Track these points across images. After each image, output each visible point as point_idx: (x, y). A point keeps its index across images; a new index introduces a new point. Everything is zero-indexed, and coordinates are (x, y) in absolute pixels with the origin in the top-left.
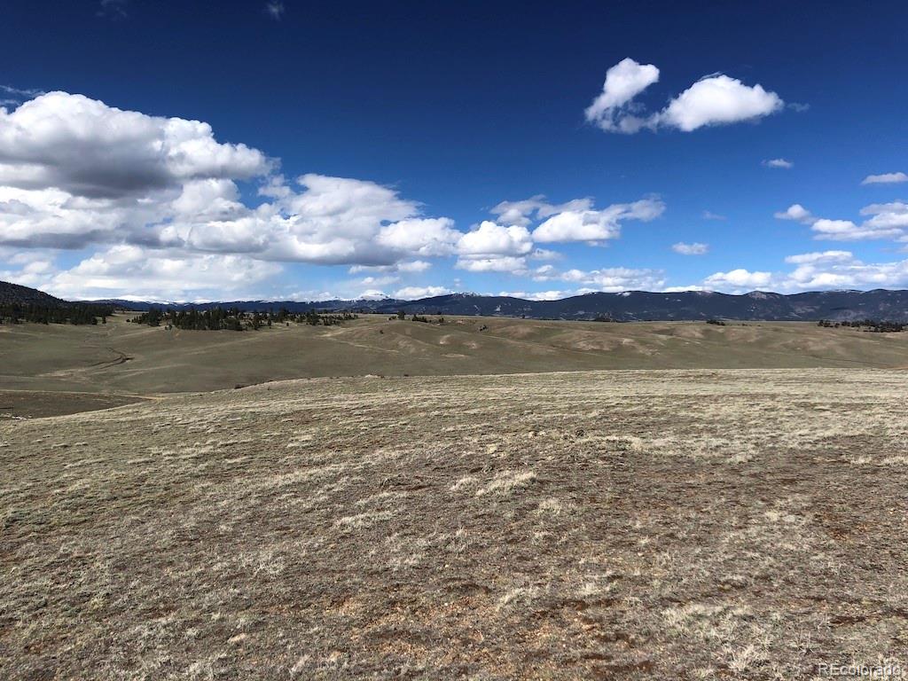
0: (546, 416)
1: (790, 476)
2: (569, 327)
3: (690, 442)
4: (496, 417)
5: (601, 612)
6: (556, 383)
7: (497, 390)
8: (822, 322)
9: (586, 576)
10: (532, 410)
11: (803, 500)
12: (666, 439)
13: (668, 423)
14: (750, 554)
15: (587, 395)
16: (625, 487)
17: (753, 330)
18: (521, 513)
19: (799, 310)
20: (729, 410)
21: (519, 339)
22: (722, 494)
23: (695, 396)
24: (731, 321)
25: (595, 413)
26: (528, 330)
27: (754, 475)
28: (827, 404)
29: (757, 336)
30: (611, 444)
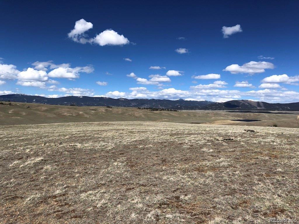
0: (50, 139)
1: (122, 152)
2: (61, 108)
3: (96, 144)
4: (31, 140)
5: (61, 198)
6: (55, 127)
7: (32, 130)
8: (139, 107)
9: (57, 188)
10: (45, 137)
11: (124, 158)
12: (89, 144)
13: (91, 139)
14: (108, 175)
15: (66, 131)
16: (73, 160)
17: (119, 110)
18: (37, 171)
19: (133, 104)
20: (110, 134)
21: (42, 112)
22: (103, 159)
23: (101, 130)
24: (114, 107)
25: (67, 137)
26: (46, 108)
27: (113, 153)
28: (137, 131)
29: (121, 111)
30: (71, 146)
